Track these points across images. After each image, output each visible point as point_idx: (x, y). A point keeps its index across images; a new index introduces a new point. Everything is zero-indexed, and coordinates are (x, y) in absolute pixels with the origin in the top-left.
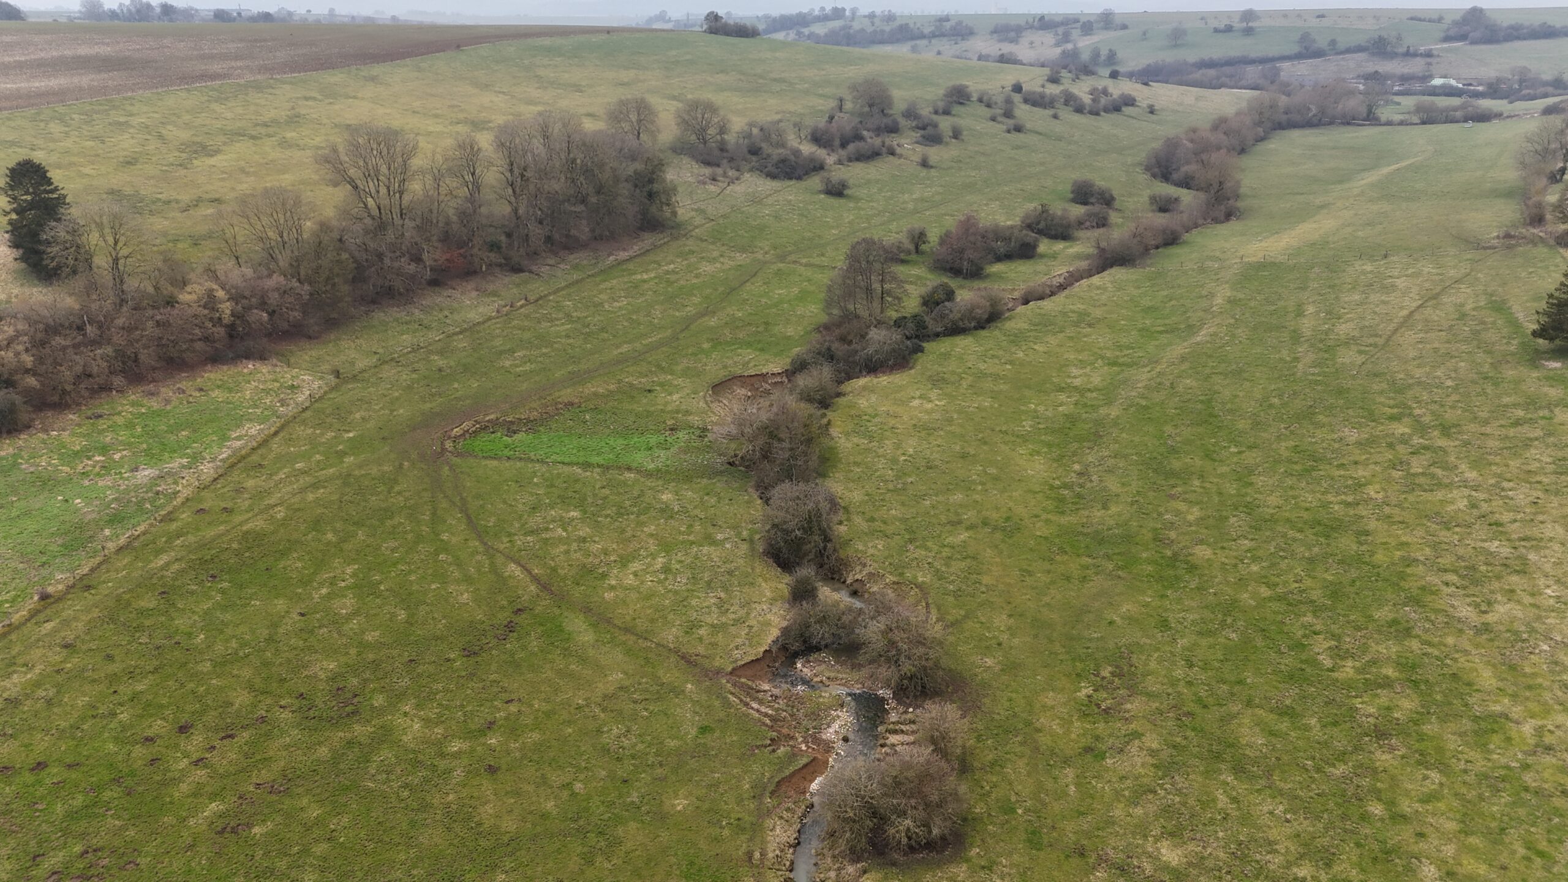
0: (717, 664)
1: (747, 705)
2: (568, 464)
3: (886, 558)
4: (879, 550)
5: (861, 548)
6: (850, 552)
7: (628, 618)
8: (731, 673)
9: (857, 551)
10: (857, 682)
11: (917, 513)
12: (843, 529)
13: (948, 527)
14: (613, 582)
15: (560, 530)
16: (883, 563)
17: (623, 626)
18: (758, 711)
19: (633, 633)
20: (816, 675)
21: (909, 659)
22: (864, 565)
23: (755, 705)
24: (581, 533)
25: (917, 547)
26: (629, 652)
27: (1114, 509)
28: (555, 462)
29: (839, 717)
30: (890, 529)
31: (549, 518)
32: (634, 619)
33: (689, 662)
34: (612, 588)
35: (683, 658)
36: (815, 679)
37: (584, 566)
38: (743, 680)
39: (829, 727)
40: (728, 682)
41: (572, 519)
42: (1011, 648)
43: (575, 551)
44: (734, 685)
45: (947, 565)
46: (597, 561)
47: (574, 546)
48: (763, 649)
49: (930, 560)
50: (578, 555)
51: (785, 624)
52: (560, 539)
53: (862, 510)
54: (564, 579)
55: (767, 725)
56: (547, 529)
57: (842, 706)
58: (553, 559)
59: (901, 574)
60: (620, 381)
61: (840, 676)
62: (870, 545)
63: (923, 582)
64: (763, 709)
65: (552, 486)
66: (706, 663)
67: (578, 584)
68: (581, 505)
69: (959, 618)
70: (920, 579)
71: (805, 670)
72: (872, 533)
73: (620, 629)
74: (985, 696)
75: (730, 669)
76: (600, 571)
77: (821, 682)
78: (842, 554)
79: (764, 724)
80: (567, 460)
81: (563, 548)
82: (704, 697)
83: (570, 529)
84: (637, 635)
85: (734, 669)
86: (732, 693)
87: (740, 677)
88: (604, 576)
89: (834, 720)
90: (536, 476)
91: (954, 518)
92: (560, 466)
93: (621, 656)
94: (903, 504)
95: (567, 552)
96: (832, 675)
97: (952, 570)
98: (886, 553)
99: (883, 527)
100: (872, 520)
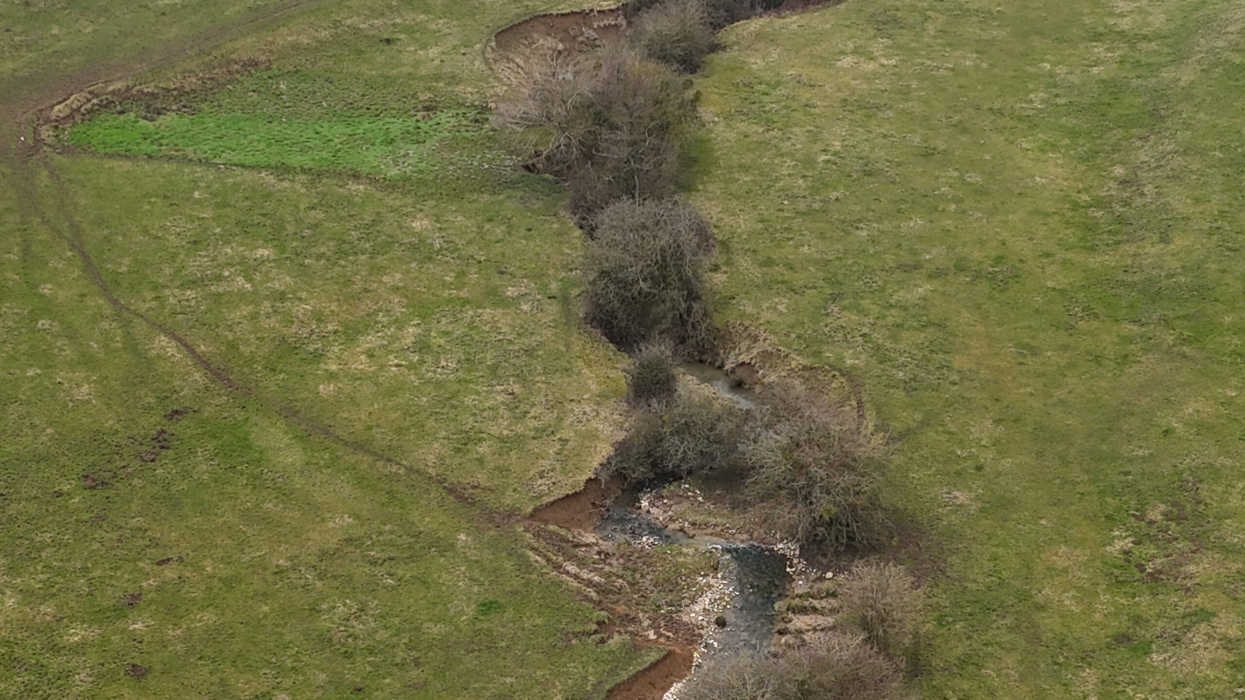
0: (508, 501)
1: (558, 567)
2: (252, 168)
3: (792, 327)
4: (781, 314)
5: (749, 309)
6: (731, 317)
7: (359, 426)
8: (532, 516)
9: (742, 315)
10: (740, 530)
11: (846, 251)
12: (719, 278)
13: (899, 275)
14: (334, 368)
15: (240, 280)
16: (787, 335)
17: (351, 439)
18: (576, 577)
19: (367, 451)
20: (672, 520)
21: (828, 492)
22: (755, 339)
23: (572, 568)
24: (277, 285)
25: (844, 308)
26: (361, 481)
27: (1179, 242)
28: (230, 165)
29: (710, 586)
30: (799, 279)
31: (221, 260)
32: (370, 428)
33: (461, 498)
34: (332, 376)
35: (451, 491)
36: (672, 526)
37: (284, 340)
38: (551, 527)
39: (694, 601)
40: (527, 530)
41: (262, 262)
42: (999, 474)
43: (268, 316)
44: (537, 535)
45: (895, 339)
46: (304, 332)
47: (266, 306)
48: (585, 478)
49: (866, 330)
50: (273, 321)
51: (621, 436)
52: (242, 295)
53: (753, 246)
54: (249, 361)
55: (591, 600)
56: (219, 278)
57: (716, 569)
58: (230, 328)
59: (817, 354)
60: (336, 24)
61: (713, 521)
62: (765, 305)
63: (854, 367)
64: (585, 575)
65: (226, 205)
66: (490, 500)
67: (273, 370)
68: (276, 238)
69: (913, 424)
70: (849, 362)
71: (653, 510)
72: (768, 285)
73: (346, 443)
74: (952, 552)
75: (530, 510)
76: (311, 348)
77: (681, 530)
78: (718, 320)
79: (587, 598)
80: (249, 160)
81: (246, 310)
82: (487, 555)
83: (258, 277)
84: (375, 454)
85: (536, 510)
86: (533, 549)
87: (546, 522)
88: (318, 356)
89: (701, 592)
90: (198, 188)
91: (908, 260)
92: (238, 171)
93: (347, 490)
94: (822, 236)
95: (254, 317)
96: (699, 519)
97: (902, 346)
98: (792, 319)
99: (788, 275)
100: (769, 262)
